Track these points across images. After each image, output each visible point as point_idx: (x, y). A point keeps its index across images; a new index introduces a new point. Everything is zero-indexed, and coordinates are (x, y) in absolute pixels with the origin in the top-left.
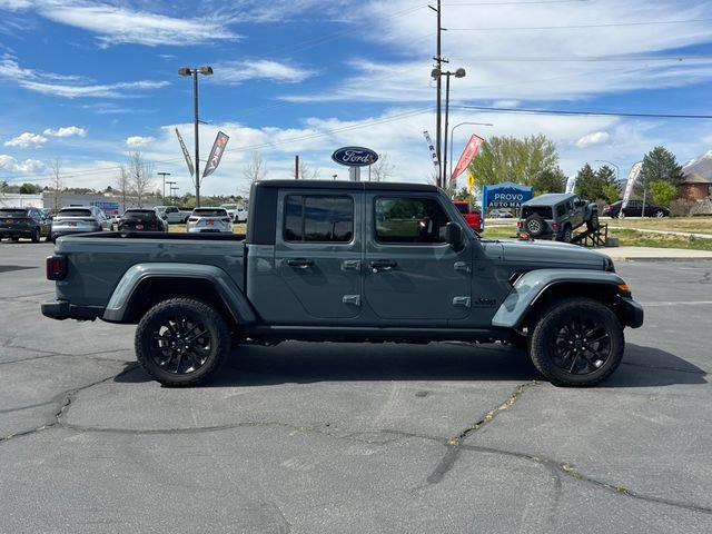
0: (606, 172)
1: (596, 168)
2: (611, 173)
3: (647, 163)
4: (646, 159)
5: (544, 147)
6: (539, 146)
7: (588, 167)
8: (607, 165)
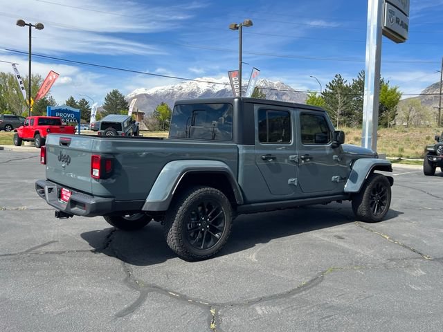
0: (84, 103)
1: (77, 100)
2: (87, 103)
3: (109, 98)
4: (108, 96)
5: (40, 83)
6: (37, 82)
7: (72, 98)
8: (85, 98)
